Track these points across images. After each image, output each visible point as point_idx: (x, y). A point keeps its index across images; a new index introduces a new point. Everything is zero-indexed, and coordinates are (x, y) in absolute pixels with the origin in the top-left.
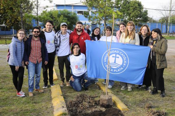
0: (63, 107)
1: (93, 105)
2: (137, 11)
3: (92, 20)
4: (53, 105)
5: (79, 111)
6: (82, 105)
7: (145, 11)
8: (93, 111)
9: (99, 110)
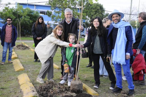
0: (33, 91)
1: (64, 90)
2: (99, 14)
3: (55, 19)
4: (22, 91)
5: (50, 95)
6: (52, 90)
7: (106, 14)
8: (64, 96)
9: (69, 95)
